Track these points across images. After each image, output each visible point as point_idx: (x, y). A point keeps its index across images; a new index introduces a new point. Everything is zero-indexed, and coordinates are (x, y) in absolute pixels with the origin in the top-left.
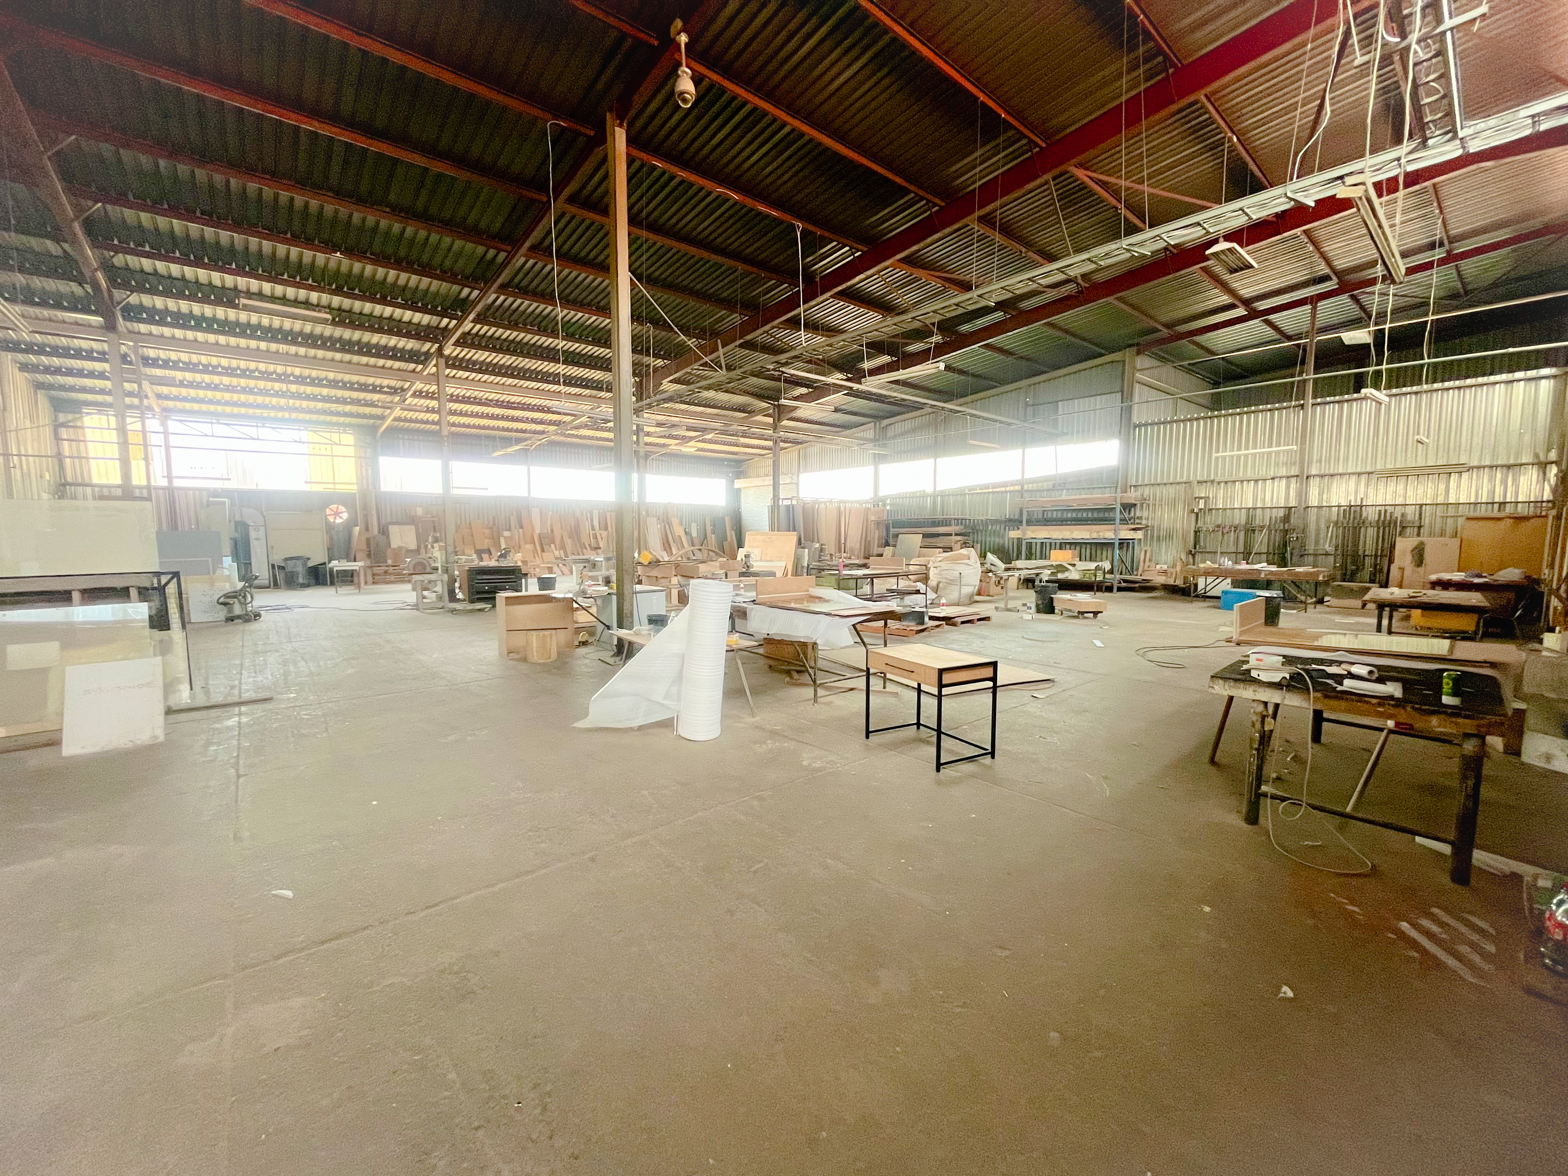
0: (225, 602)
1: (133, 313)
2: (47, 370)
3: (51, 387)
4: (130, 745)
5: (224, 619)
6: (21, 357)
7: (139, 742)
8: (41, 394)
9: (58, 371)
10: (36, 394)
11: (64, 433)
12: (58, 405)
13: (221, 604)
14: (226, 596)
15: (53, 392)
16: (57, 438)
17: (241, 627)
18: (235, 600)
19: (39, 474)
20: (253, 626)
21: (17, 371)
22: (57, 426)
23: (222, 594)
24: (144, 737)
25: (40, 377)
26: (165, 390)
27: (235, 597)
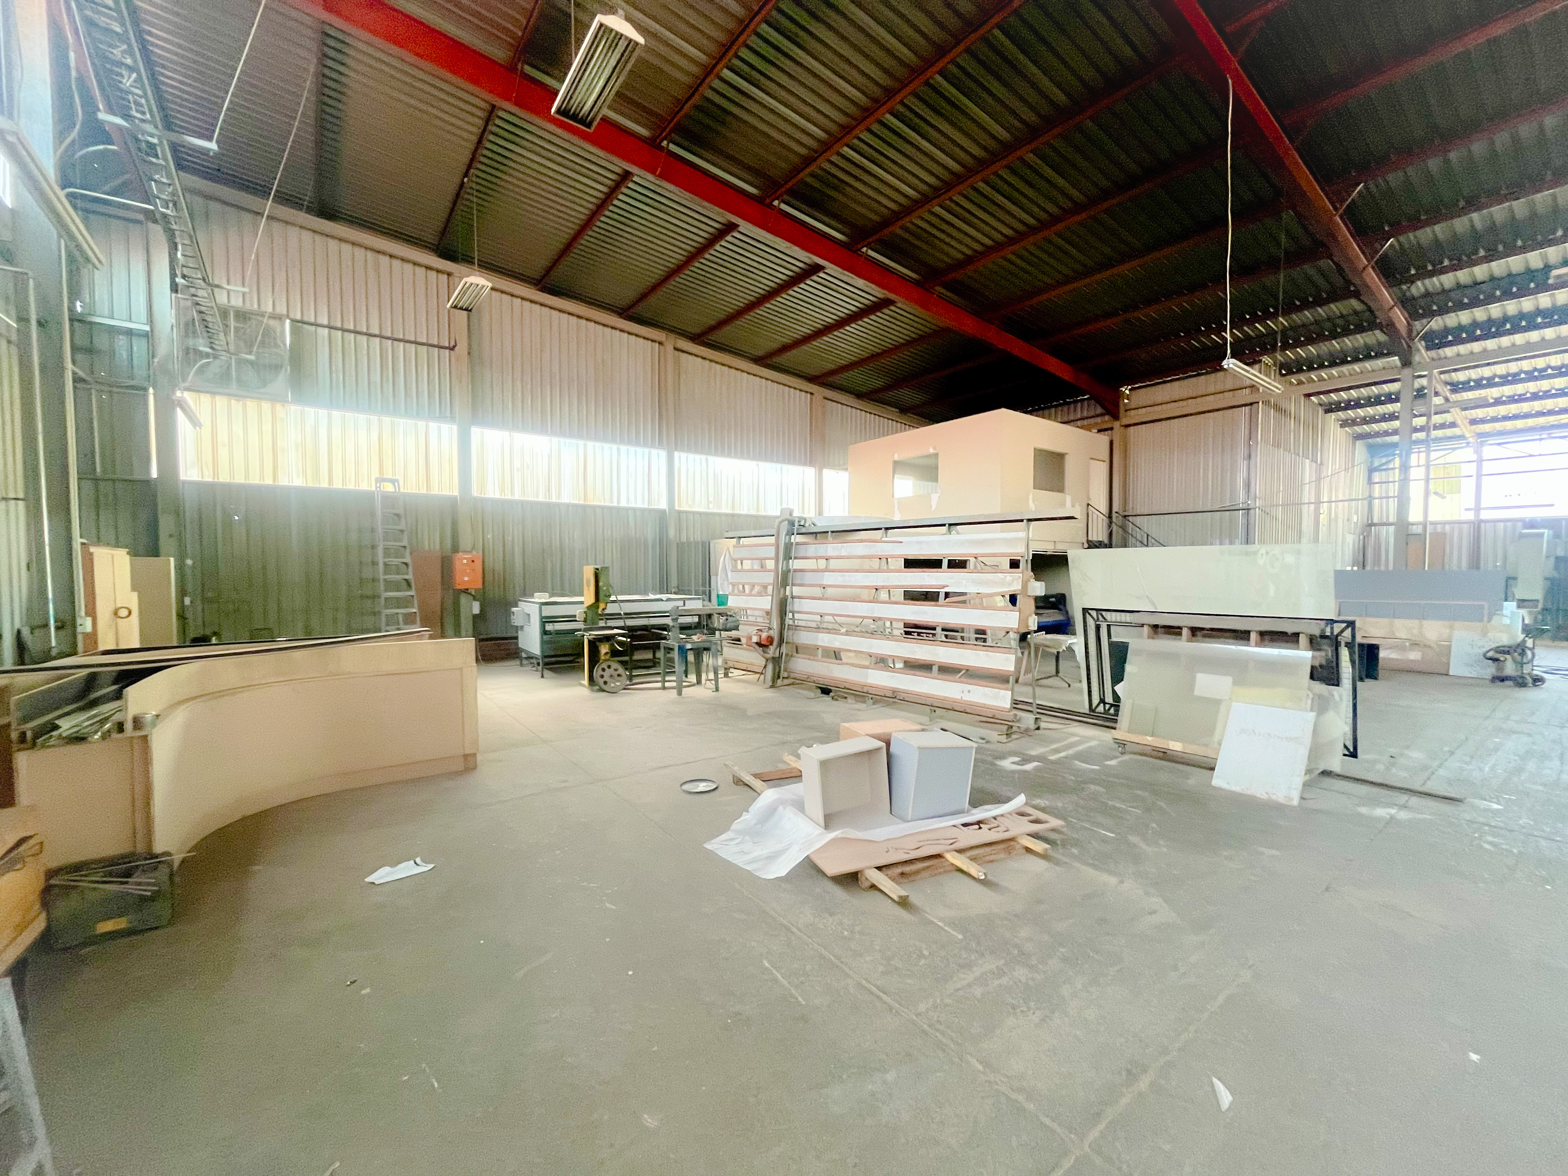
0: (1496, 656)
1: (1436, 341)
2: (1365, 421)
3: (1368, 436)
4: (1265, 797)
5: (1490, 677)
6: (1341, 414)
7: (1274, 797)
8: (1359, 443)
9: (1373, 420)
10: (1354, 444)
11: (1376, 477)
12: (1373, 450)
13: (1490, 659)
14: (1498, 650)
15: (1370, 440)
16: (1370, 482)
17: (1507, 691)
18: (1508, 656)
19: (1346, 517)
20: (1530, 694)
21: (1339, 429)
22: (1371, 471)
23: (1494, 646)
24: (1280, 796)
25: (1358, 429)
26: (1479, 413)
27: (1508, 653)
